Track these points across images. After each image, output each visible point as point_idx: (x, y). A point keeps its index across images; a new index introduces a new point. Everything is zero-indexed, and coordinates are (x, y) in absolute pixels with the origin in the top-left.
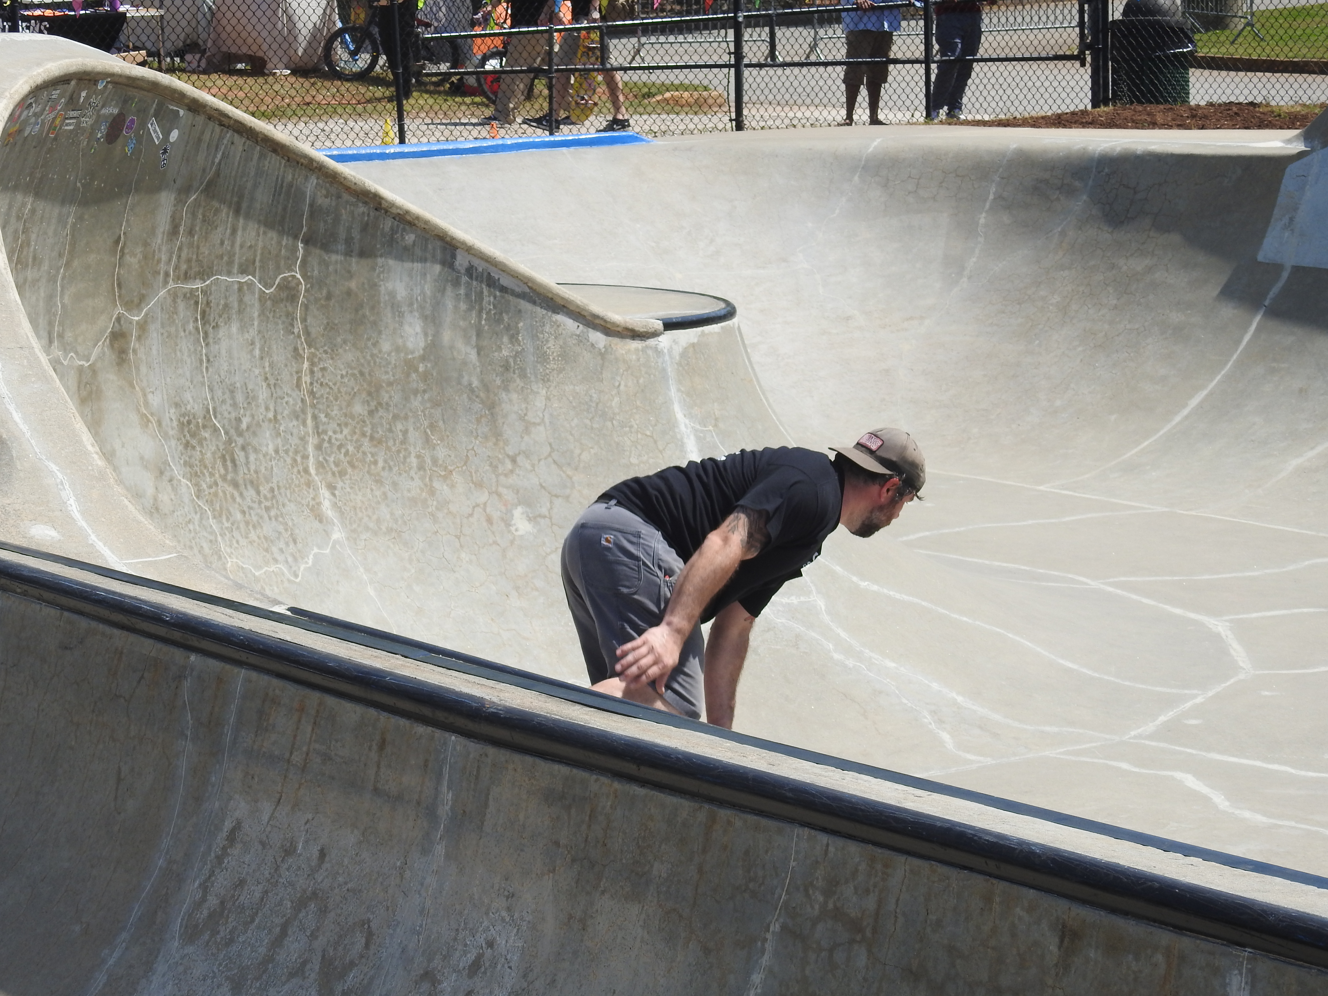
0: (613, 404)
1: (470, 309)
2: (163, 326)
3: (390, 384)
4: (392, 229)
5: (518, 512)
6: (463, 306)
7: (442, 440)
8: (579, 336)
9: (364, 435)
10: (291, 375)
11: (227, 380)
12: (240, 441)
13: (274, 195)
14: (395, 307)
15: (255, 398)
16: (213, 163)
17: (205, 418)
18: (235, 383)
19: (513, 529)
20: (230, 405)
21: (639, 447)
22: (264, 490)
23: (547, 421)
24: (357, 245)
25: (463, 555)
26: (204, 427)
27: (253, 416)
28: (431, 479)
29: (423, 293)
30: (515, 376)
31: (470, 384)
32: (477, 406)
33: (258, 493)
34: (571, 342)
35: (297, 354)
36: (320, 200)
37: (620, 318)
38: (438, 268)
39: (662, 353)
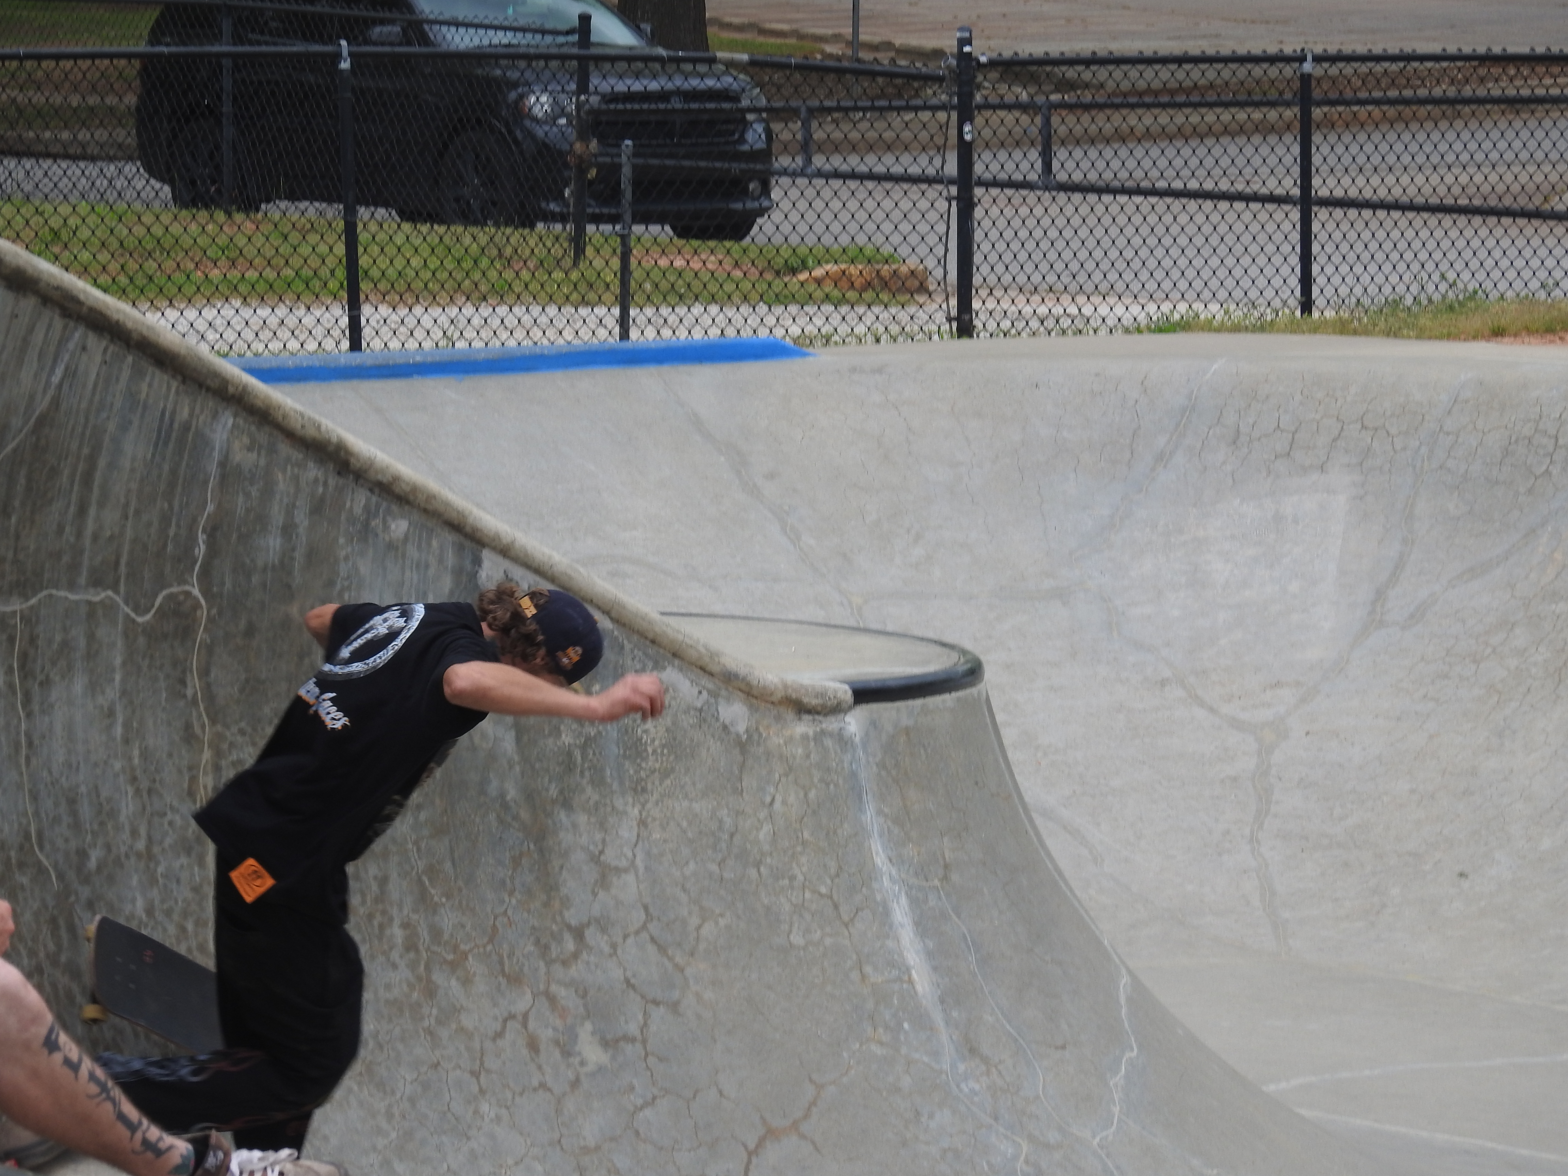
0: (761, 836)
4: (366, 508)
5: (585, 1031)
7: (449, 896)
8: (701, 710)
10: (180, 771)
11: (63, 779)
12: (85, 892)
13: (156, 445)
15: (113, 814)
16: (48, 383)
17: (21, 848)
18: (78, 786)
19: (576, 1061)
20: (69, 826)
21: (808, 917)
23: (639, 862)
24: (304, 539)
25: (485, 1107)
26: (21, 865)
27: (108, 847)
28: (428, 968)
30: (585, 781)
31: (502, 795)
32: (515, 835)
34: (687, 721)
35: (190, 735)
36: (239, 455)
37: (773, 680)
38: (448, 582)
39: (852, 743)
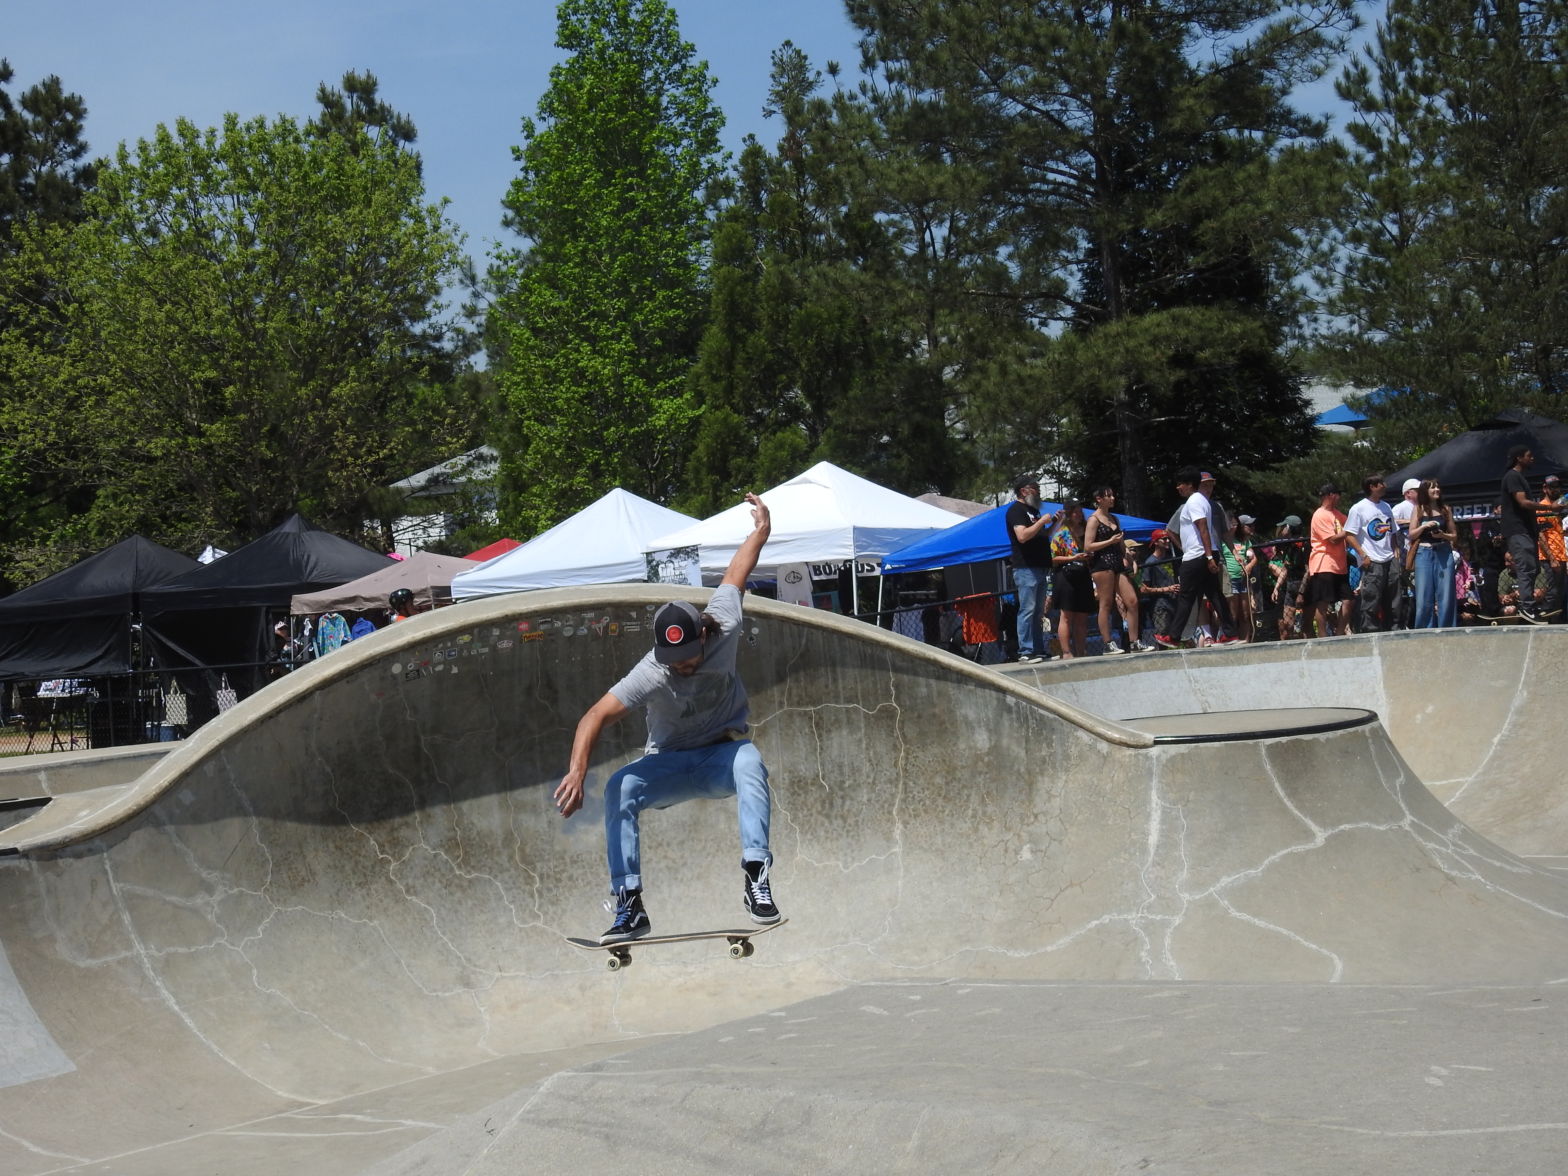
1: (1021, 726)
2: (781, 729)
3: (963, 767)
4: (956, 679)
6: (1016, 725)
7: (993, 801)
8: (1090, 745)
9: (940, 795)
11: (837, 760)
12: (841, 793)
13: (861, 661)
14: (968, 724)
15: (859, 770)
16: (800, 644)
17: (814, 779)
19: (1018, 856)
22: (851, 820)
25: (979, 869)
26: (812, 784)
29: (987, 716)
30: (1049, 767)
31: (1019, 771)
32: (1022, 783)
33: (845, 822)
34: (1086, 748)
35: (895, 748)
36: (899, 663)
37: (1116, 736)
38: (995, 702)
39: (1151, 758)
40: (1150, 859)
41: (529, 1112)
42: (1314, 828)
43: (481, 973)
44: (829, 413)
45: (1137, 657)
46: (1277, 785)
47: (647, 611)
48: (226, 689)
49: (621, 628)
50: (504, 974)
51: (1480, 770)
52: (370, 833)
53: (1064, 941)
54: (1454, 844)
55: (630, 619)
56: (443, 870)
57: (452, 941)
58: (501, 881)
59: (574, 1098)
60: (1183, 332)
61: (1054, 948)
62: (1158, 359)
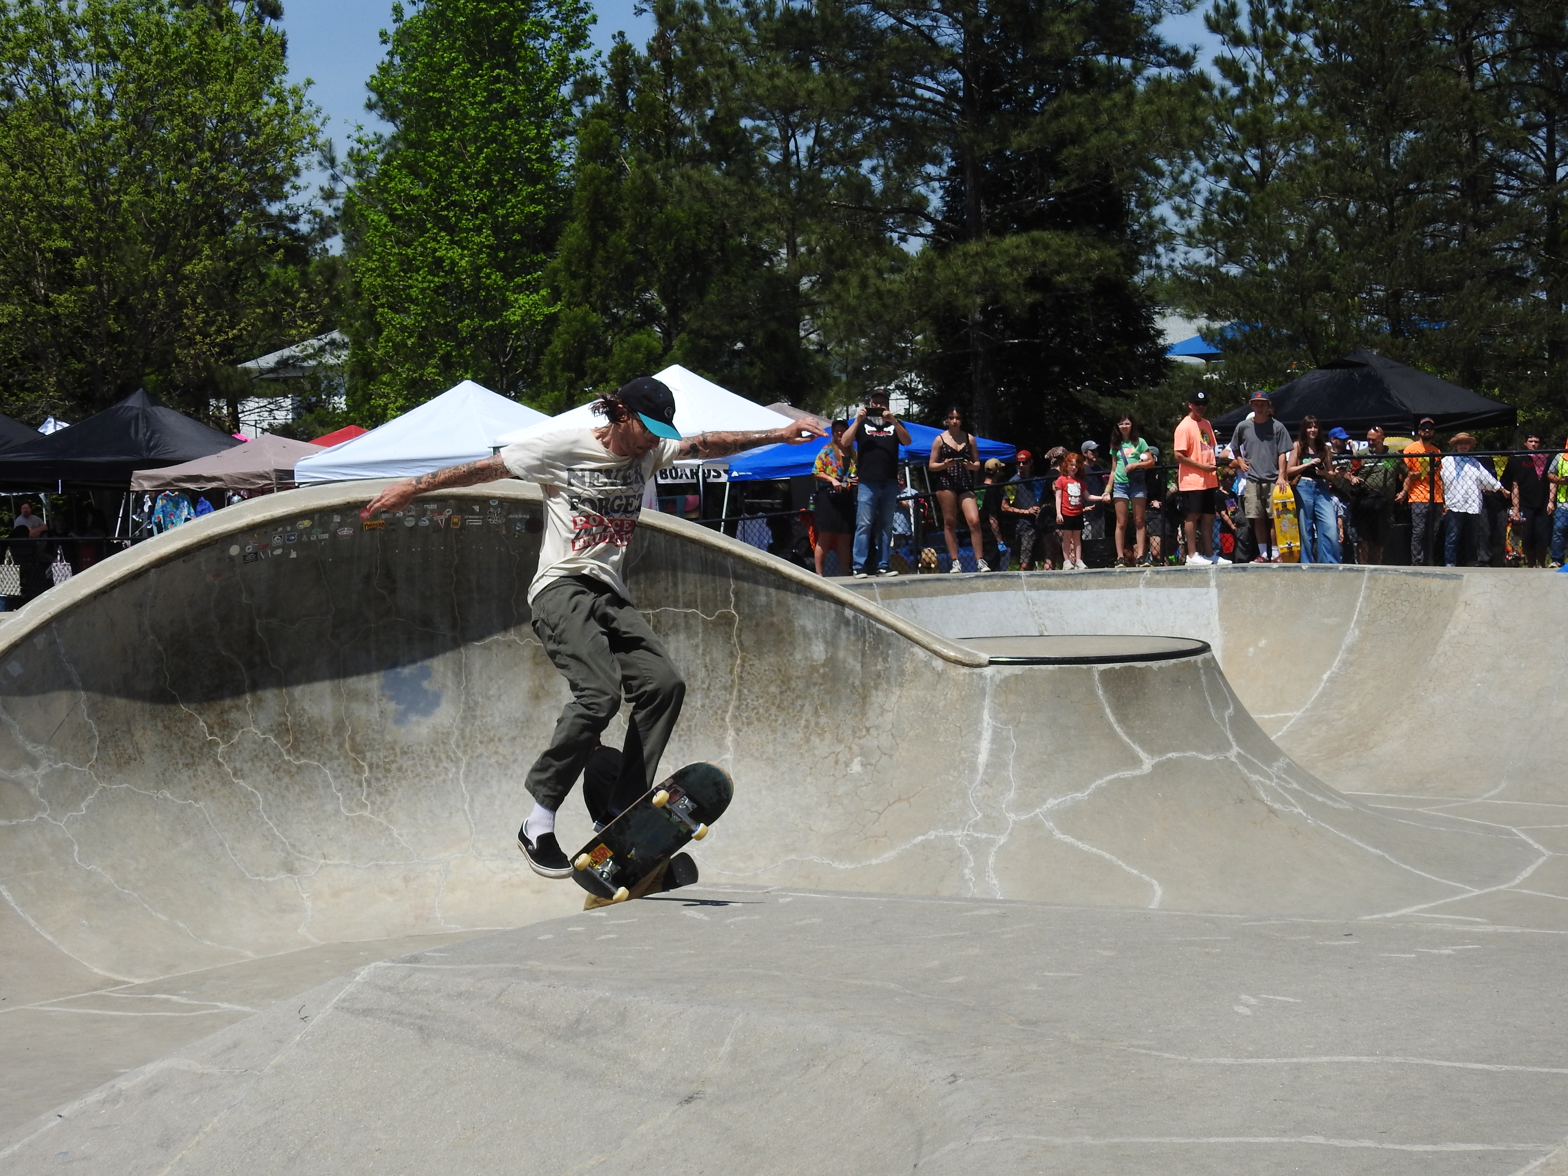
1: (858, 640)
3: (798, 678)
5: (857, 760)
6: (853, 638)
7: (826, 713)
8: (926, 662)
9: (773, 704)
10: (727, 666)
13: (702, 566)
14: (806, 635)
15: (695, 676)
19: (848, 769)
21: (948, 732)
23: (895, 709)
25: (809, 779)
29: (824, 628)
32: (856, 696)
34: (920, 665)
35: (732, 655)
36: (740, 571)
37: (952, 654)
38: (833, 615)
39: (985, 678)
40: (979, 778)
41: (344, 1000)
42: (1142, 755)
43: (305, 860)
44: (685, 317)
45: (977, 577)
46: (1108, 710)
47: (490, 506)
48: (61, 561)
49: (464, 521)
50: (328, 862)
51: (1308, 706)
52: (200, 714)
53: (889, 855)
54: (1278, 777)
55: (473, 512)
56: (272, 754)
57: (277, 826)
58: (330, 769)
59: (390, 989)
60: (1041, 256)
61: (879, 861)
62: (1015, 280)
